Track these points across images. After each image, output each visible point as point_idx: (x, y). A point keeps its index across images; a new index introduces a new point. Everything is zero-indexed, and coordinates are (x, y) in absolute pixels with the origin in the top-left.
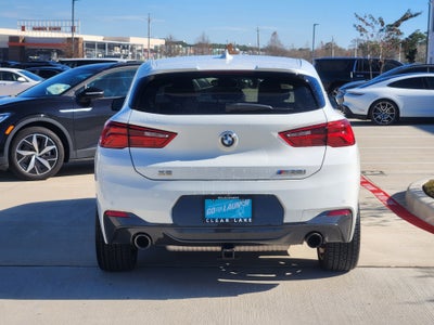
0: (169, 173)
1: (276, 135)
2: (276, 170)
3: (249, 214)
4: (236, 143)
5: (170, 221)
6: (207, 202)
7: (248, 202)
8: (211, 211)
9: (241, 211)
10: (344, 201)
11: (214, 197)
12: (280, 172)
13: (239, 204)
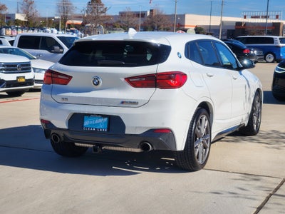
0: (66, 99)
1: (123, 79)
2: (121, 101)
3: (106, 127)
4: (101, 84)
5: (66, 127)
6: (85, 117)
7: (106, 119)
8: (87, 123)
9: (102, 124)
10: (163, 124)
11: (89, 115)
12: (123, 103)
13: (101, 120)
